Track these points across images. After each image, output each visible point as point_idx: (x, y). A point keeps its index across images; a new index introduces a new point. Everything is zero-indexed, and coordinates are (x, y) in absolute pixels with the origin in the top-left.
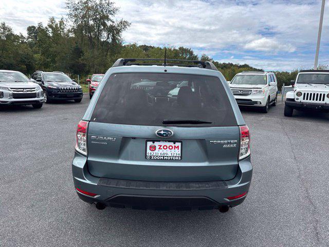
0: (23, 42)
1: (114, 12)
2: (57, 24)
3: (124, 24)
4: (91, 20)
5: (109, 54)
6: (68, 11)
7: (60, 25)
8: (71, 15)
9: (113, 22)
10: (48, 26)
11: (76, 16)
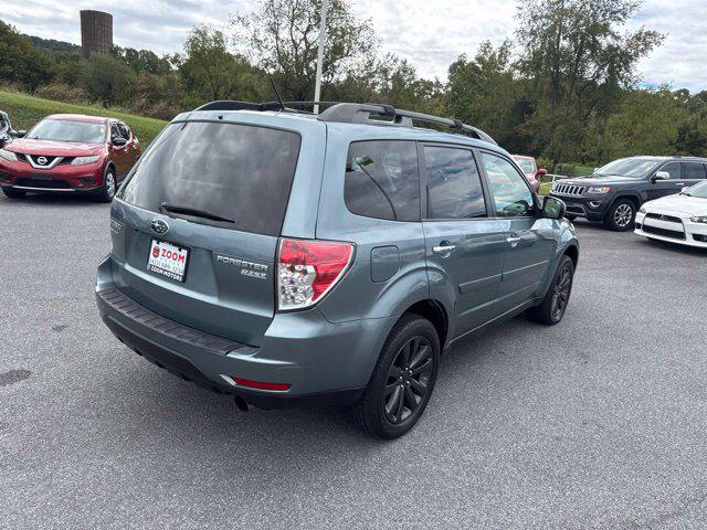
0: (437, 94)
1: (624, 14)
2: (494, 54)
3: (644, 41)
4: (564, 38)
5: (593, 113)
6: (517, 24)
7: (500, 56)
8: (522, 32)
9: (617, 38)
10: (477, 59)
11: (533, 33)
